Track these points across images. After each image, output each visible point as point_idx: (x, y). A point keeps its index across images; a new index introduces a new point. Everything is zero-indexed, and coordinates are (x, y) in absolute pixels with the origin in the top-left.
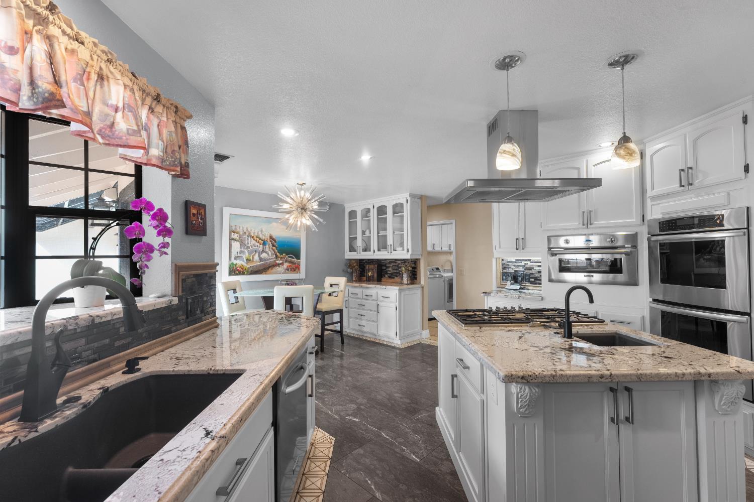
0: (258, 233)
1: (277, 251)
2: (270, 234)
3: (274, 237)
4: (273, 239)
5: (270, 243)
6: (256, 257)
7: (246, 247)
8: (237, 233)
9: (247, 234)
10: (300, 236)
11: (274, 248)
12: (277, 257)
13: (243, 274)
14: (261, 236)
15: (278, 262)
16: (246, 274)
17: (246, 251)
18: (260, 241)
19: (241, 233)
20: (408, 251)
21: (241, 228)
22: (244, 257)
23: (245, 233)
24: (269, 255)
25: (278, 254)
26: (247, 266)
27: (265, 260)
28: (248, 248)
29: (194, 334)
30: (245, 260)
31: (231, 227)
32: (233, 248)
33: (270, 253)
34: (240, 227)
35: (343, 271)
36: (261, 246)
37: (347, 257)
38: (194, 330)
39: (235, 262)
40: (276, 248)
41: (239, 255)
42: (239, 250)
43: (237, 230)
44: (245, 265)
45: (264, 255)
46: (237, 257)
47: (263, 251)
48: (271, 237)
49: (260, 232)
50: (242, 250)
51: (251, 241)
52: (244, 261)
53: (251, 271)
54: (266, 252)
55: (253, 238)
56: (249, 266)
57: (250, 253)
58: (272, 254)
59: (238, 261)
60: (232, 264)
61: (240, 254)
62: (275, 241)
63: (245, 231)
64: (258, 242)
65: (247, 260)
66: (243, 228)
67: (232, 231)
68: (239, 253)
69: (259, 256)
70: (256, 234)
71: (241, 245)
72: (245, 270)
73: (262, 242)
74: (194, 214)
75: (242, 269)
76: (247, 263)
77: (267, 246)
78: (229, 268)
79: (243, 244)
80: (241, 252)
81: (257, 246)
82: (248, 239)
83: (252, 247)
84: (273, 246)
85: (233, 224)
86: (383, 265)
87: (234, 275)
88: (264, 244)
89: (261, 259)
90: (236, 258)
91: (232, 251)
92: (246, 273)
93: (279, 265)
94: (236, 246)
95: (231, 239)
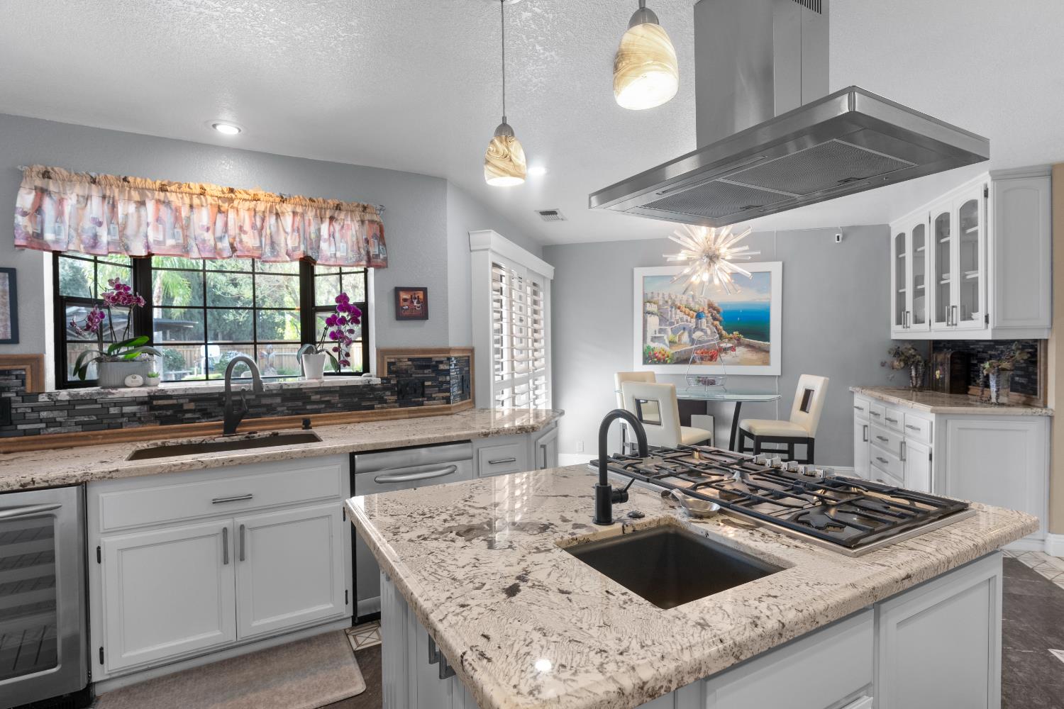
0: (687, 301)
1: (721, 327)
2: (709, 301)
3: (716, 305)
4: (714, 309)
5: (709, 315)
6: (685, 338)
7: (668, 323)
8: (654, 303)
9: (670, 303)
10: (770, 299)
11: (717, 323)
12: (721, 337)
13: (665, 362)
14: (692, 305)
15: (723, 345)
16: (670, 364)
17: (669, 329)
18: (692, 312)
19: (661, 303)
20: (987, 321)
21: (661, 296)
22: (665, 338)
23: (667, 302)
24: (707, 333)
25: (724, 332)
26: (670, 351)
27: (700, 342)
28: (672, 324)
29: (407, 416)
30: (667, 342)
31: (645, 295)
32: (648, 325)
33: (709, 332)
34: (658, 294)
35: (883, 364)
36: (693, 320)
37: (894, 336)
38: (409, 412)
39: (652, 345)
40: (720, 322)
41: (658, 335)
42: (657, 327)
43: (655, 299)
44: (667, 349)
45: (697, 335)
46: (655, 337)
47: (697, 328)
48: (711, 306)
49: (691, 299)
50: (662, 327)
51: (676, 314)
52: (665, 344)
53: (678, 358)
54: (702, 330)
55: (679, 308)
56: (672, 352)
57: (674, 332)
58: (713, 333)
59: (656, 343)
60: (648, 347)
61: (660, 333)
62: (718, 312)
63: (666, 299)
64: (688, 315)
65: (670, 342)
66: (663, 294)
67: (646, 301)
68: (657, 332)
69: (690, 336)
70: (684, 303)
71: (660, 320)
72: (668, 357)
73: (695, 314)
74: (405, 300)
75: (664, 355)
76: (670, 347)
77: (704, 320)
78: (644, 353)
79: (663, 319)
80: (661, 331)
81: (687, 321)
82: (671, 311)
83: (677, 323)
84: (715, 319)
85: (648, 291)
86: (973, 355)
87: (650, 364)
88: (699, 316)
89: (692, 341)
90: (654, 339)
91: (648, 329)
92: (668, 361)
93: (725, 350)
94: (653, 321)
95: (646, 313)
